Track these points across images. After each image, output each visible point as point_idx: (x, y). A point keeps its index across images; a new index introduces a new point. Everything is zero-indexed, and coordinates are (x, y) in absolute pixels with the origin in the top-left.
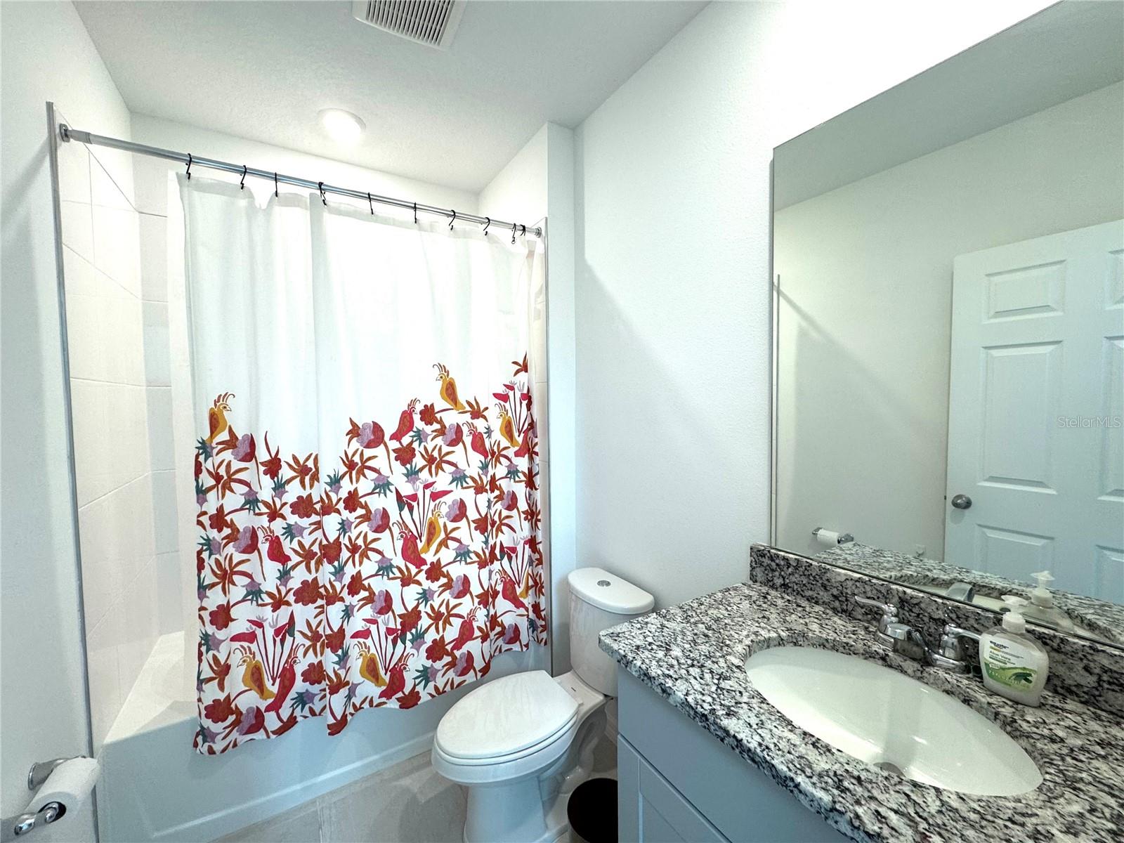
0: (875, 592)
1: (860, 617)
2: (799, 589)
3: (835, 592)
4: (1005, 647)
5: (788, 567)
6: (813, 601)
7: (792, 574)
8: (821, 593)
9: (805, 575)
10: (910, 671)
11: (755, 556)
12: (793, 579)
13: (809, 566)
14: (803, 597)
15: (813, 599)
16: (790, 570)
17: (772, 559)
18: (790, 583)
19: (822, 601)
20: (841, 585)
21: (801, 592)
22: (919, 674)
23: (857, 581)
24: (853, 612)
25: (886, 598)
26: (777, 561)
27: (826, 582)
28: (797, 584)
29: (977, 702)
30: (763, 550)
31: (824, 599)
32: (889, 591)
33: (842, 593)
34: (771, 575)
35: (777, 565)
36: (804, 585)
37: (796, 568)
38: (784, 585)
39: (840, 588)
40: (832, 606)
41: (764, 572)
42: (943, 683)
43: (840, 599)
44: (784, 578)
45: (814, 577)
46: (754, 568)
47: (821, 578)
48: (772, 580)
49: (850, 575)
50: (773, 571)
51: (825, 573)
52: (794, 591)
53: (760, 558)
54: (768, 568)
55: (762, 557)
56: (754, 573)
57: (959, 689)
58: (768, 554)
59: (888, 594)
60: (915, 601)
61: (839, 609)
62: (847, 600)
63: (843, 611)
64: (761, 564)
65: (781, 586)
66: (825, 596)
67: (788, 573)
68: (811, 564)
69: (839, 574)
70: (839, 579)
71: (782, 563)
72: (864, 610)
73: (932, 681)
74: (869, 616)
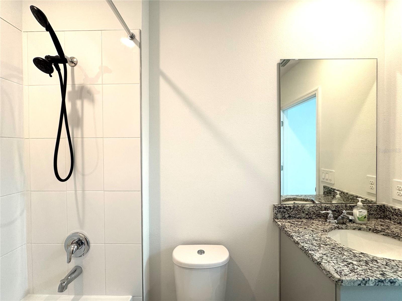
0: (318, 208)
1: (314, 218)
2: (295, 216)
3: (307, 213)
4: (362, 211)
5: (291, 209)
6: (300, 218)
7: (292, 211)
8: (302, 215)
9: (297, 210)
10: (344, 228)
11: (277, 209)
12: (292, 213)
13: (298, 207)
14: (296, 218)
15: (300, 217)
16: (291, 210)
17: (284, 208)
18: (291, 215)
19: (302, 217)
20: (309, 210)
21: (296, 217)
22: (346, 227)
23: (313, 207)
24: (312, 217)
25: (321, 209)
26: (286, 209)
27: (304, 210)
28: (294, 214)
29: (363, 228)
30: (281, 206)
31: (303, 216)
32: (322, 207)
33: (309, 212)
34: (284, 214)
35: (286, 210)
36: (296, 214)
37: (293, 209)
38: (289, 216)
39: (308, 211)
40: (306, 218)
41: (281, 214)
42: (353, 227)
43: (308, 214)
44: (289, 214)
45: (300, 210)
46: (277, 214)
47: (302, 210)
48: (285, 216)
49: (311, 206)
50: (285, 212)
51: (303, 207)
52: (293, 217)
53: (279, 209)
54: (283, 212)
55: (280, 209)
56: (277, 216)
57: (357, 227)
58: (283, 207)
59: (322, 208)
60: (328, 207)
61: (308, 218)
62: (310, 214)
63: (309, 218)
64: (280, 212)
65: (288, 217)
66: (303, 215)
67: (290, 212)
68: (299, 206)
69: (308, 206)
70: (308, 208)
71: (288, 208)
72: (315, 215)
73: (350, 228)
74: (317, 216)
